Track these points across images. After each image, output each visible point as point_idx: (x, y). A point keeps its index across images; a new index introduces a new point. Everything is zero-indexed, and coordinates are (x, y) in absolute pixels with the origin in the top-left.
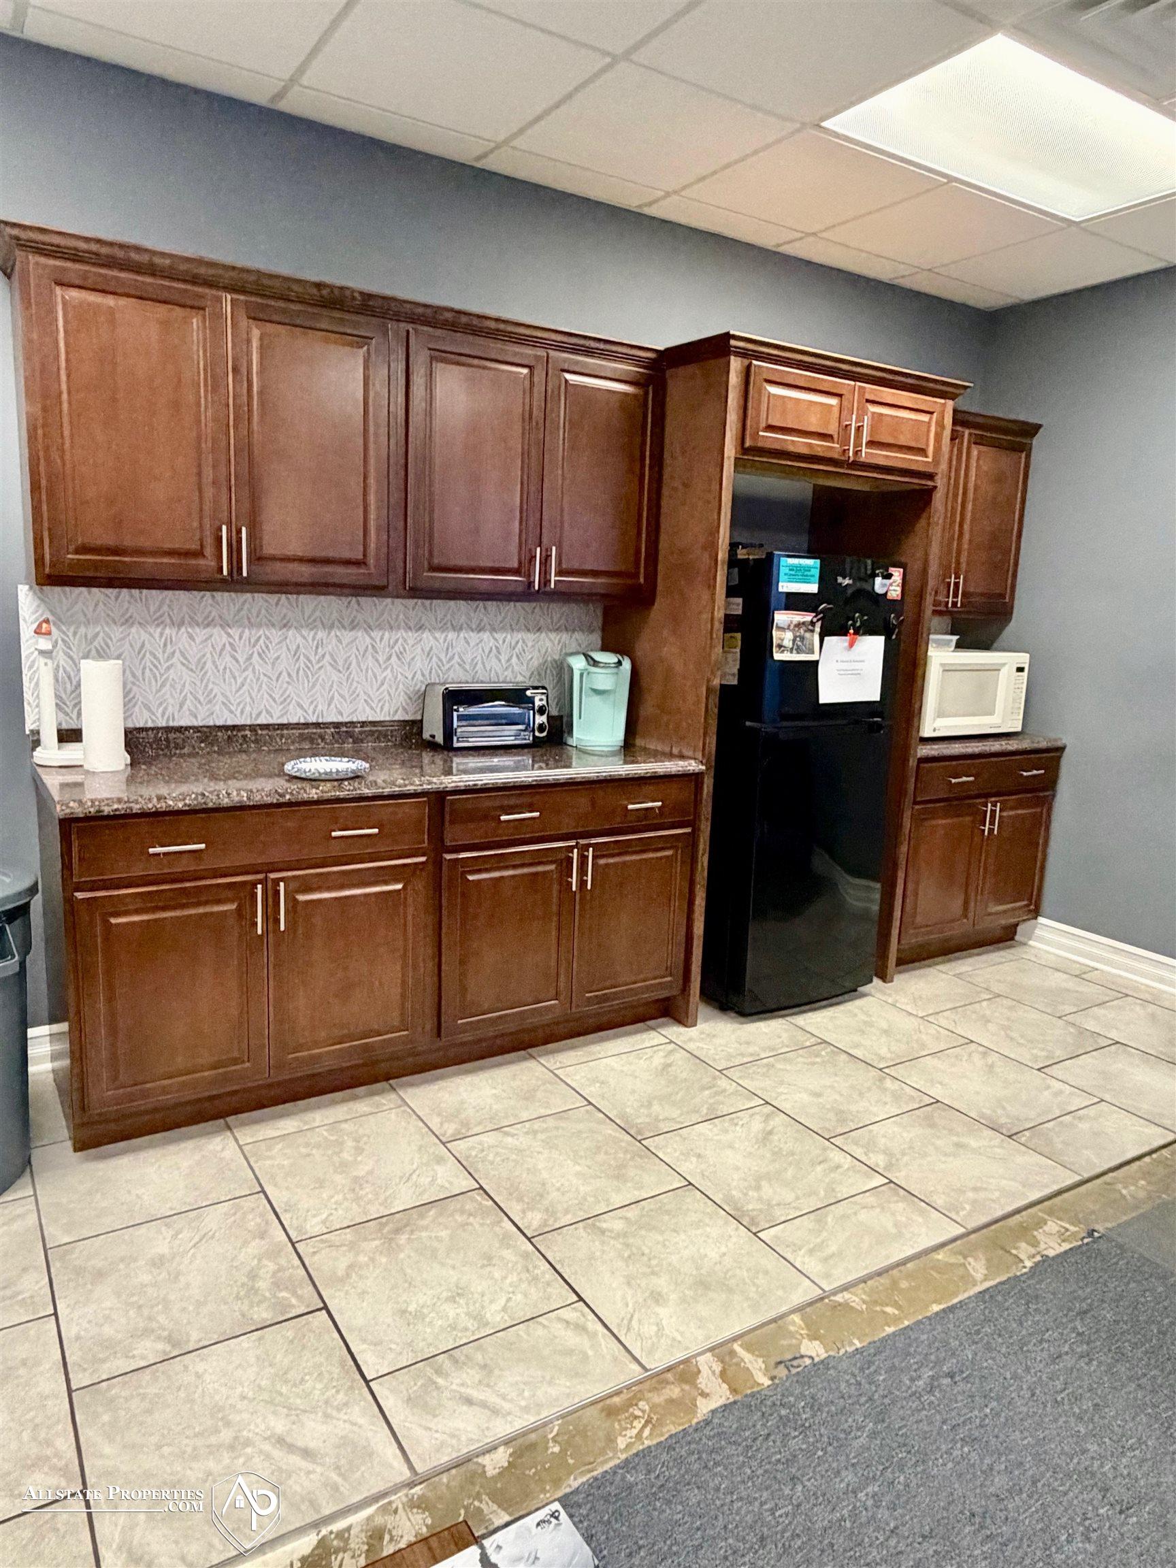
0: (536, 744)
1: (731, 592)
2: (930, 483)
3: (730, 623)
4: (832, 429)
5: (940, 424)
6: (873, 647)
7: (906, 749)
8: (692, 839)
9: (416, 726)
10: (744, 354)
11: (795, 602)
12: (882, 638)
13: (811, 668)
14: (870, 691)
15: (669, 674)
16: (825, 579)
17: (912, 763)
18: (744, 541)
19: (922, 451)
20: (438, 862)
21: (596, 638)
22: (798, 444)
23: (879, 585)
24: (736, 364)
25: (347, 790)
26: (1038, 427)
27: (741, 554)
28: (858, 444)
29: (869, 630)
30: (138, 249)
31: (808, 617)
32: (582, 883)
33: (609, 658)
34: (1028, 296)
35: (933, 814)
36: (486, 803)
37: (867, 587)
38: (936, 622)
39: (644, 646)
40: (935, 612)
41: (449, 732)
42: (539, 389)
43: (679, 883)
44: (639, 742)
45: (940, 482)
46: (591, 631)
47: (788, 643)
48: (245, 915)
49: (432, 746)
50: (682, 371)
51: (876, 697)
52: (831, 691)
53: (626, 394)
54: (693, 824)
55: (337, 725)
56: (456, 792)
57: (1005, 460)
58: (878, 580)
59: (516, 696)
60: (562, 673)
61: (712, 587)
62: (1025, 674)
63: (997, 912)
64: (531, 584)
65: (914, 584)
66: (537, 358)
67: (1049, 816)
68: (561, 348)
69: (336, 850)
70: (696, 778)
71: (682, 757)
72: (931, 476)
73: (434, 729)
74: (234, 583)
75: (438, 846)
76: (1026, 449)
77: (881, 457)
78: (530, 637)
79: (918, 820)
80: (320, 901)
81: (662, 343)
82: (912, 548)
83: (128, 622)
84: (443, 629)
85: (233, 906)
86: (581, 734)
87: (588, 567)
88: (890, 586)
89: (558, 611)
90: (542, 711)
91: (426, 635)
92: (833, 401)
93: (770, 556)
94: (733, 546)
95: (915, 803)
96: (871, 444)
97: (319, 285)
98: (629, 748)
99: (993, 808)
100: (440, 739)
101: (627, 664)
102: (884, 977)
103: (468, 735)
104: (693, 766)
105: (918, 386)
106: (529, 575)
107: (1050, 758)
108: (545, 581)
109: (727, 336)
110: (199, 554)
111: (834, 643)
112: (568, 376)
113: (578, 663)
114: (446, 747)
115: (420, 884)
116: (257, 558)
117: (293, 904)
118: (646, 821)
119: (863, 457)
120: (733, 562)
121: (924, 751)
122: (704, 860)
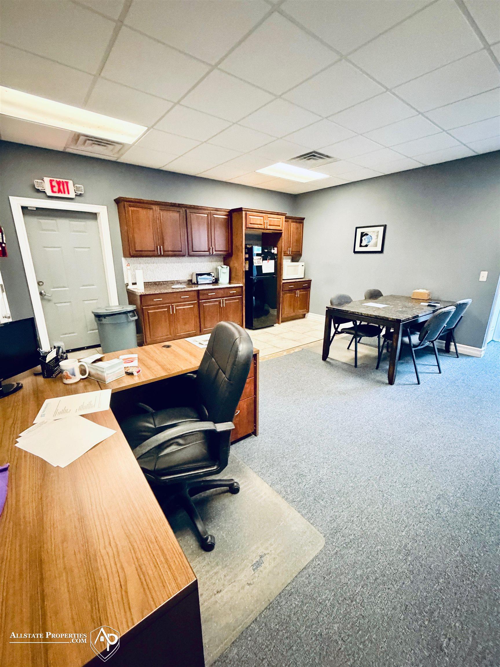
0: (213, 283)
1: (246, 253)
2: (281, 232)
3: (246, 259)
4: (262, 223)
5: (283, 221)
6: (272, 262)
7: (281, 281)
8: (242, 298)
9: (190, 281)
10: (245, 211)
11: (258, 255)
12: (274, 261)
13: (261, 267)
14: (272, 270)
15: (236, 269)
16: (263, 250)
17: (282, 283)
18: (248, 243)
19: (279, 226)
20: (199, 302)
21: (222, 263)
22: (256, 226)
23: (273, 251)
24: (244, 213)
25: (183, 290)
26: (304, 218)
27: (248, 246)
28: (267, 225)
29: (271, 259)
30: (142, 200)
31: (260, 257)
32: (223, 306)
33: (225, 266)
34: (302, 192)
35: (286, 293)
36: (205, 292)
37: (270, 251)
38: (284, 257)
39: (231, 264)
40: (284, 255)
41: (197, 282)
42: (209, 218)
43: (240, 306)
44: (232, 282)
45: (283, 231)
46: (221, 262)
47: (256, 262)
48: (168, 311)
49: (194, 284)
50: (235, 213)
51: (274, 272)
52: (264, 271)
53: (225, 218)
54: (242, 295)
55: (177, 281)
56: (201, 290)
57: (298, 225)
58: (272, 250)
59: (209, 274)
60: (217, 270)
61: (242, 252)
62: (304, 267)
63: (301, 312)
64: (210, 253)
65: (280, 250)
66: (209, 213)
67: (309, 294)
68: (212, 210)
69: (182, 300)
70: (242, 287)
71: (239, 283)
72: (281, 230)
73: (194, 281)
74: (160, 256)
75: (199, 299)
76: (303, 223)
77: (272, 227)
78: (210, 263)
79: (284, 294)
80: (180, 309)
81: (231, 208)
82: (279, 244)
83: (140, 263)
84: (194, 262)
85: (166, 309)
86: (221, 281)
87: (220, 250)
88: (275, 251)
89: (215, 258)
90: (214, 277)
91: (191, 263)
92: (262, 218)
93: (252, 247)
94: (246, 245)
95: (283, 291)
96: (269, 225)
97: (171, 203)
98: (230, 283)
99: (298, 292)
100: (196, 282)
101: (228, 267)
102: (279, 324)
103: (200, 281)
104: (241, 285)
105: (278, 214)
106: (209, 252)
107: (309, 282)
108: (213, 253)
109: (242, 208)
110: (154, 251)
111: (265, 262)
112: (214, 216)
113: (219, 268)
114: (197, 284)
115: (196, 306)
116: (164, 251)
117: (176, 310)
118: (233, 295)
119: (268, 228)
120: (246, 248)
121: (283, 281)
122: (244, 302)
